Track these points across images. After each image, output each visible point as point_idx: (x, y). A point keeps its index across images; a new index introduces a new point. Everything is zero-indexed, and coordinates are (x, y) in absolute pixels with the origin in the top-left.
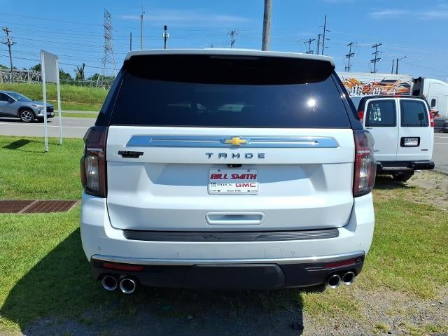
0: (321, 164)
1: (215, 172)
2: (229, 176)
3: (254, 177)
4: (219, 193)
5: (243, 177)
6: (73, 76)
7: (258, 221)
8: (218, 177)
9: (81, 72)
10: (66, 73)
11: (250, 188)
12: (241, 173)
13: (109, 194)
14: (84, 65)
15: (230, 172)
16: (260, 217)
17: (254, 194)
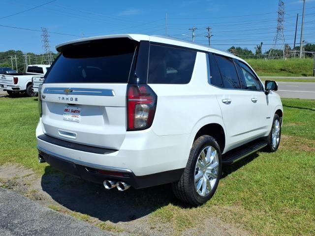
0: (105, 106)
1: (66, 108)
2: (70, 110)
3: (79, 112)
4: (66, 119)
5: (75, 112)
6: (254, 52)
7: (75, 137)
8: (67, 110)
9: (259, 48)
10: (249, 50)
11: (76, 118)
12: (74, 109)
14: (262, 43)
15: (71, 108)
17: (77, 122)
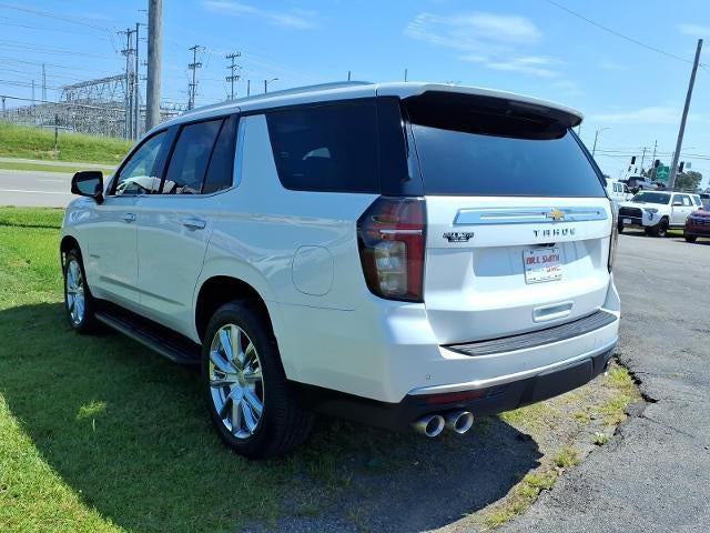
1: (529, 255)
2: (541, 260)
3: (558, 258)
4: (535, 281)
5: (550, 259)
7: (568, 312)
8: (531, 261)
11: (556, 273)
12: (548, 254)
13: (427, 297)
15: (541, 254)
16: (569, 306)
17: (561, 279)
